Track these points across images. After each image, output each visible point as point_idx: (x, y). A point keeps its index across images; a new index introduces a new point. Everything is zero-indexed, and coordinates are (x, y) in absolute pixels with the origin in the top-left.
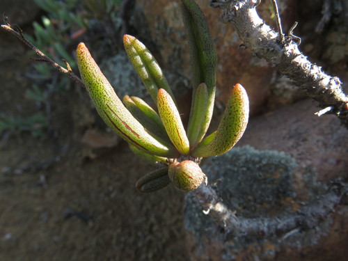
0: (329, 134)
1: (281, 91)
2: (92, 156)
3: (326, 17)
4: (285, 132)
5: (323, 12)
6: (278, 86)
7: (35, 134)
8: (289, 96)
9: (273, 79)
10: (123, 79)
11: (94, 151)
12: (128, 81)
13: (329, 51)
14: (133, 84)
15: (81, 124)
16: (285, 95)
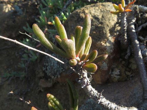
0: (129, 102)
1: (113, 77)
2: (42, 90)
3: (129, 54)
4: (113, 97)
5: (127, 52)
6: (112, 75)
7: (21, 79)
8: (116, 79)
9: (110, 73)
10: (55, 64)
11: (43, 88)
12: (56, 65)
13: (131, 65)
14: (58, 66)
15: (39, 76)
16: (115, 79)
